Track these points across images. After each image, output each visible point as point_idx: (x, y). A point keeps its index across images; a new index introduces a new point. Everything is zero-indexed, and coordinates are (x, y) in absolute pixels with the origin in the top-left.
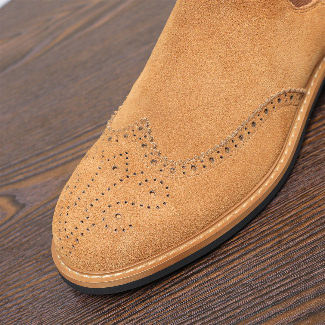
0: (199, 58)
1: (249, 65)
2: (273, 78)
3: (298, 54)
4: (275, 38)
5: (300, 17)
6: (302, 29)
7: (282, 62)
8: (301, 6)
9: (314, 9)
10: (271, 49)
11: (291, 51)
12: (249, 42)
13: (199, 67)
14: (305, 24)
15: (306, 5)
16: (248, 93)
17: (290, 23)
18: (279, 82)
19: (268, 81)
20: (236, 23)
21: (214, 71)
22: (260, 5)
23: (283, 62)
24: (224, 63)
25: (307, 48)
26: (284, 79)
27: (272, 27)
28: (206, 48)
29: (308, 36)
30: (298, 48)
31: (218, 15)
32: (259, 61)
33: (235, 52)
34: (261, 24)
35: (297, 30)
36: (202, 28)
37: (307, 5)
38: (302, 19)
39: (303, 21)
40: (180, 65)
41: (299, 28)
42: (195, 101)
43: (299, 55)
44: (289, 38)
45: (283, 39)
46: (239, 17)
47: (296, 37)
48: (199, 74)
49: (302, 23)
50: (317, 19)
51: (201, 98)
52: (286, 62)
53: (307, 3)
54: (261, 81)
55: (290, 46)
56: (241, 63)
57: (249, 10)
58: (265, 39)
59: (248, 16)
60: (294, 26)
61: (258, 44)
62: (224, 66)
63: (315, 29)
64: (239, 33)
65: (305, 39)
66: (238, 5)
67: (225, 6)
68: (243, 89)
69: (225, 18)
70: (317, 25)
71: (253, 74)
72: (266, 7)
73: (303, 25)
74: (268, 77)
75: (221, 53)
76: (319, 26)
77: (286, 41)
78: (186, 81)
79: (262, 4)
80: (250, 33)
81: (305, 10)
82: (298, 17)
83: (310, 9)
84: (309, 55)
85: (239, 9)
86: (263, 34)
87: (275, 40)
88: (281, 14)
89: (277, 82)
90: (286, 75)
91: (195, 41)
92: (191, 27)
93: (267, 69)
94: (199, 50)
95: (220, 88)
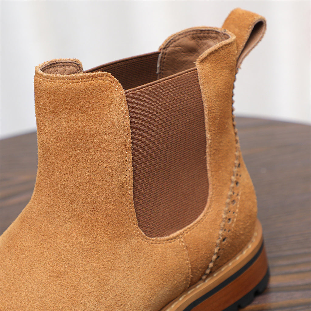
0: (27, 259)
1: (77, 280)
2: (100, 301)
3: (137, 284)
4: (113, 261)
5: (150, 248)
6: (149, 260)
7: (115, 288)
8: (155, 236)
9: (169, 244)
10: (106, 271)
11: (130, 279)
12: (83, 258)
13: (24, 267)
14: (154, 255)
15: (160, 238)
16: (68, 309)
17: (135, 250)
18: (107, 307)
19: (93, 303)
20: (73, 235)
21: (38, 276)
22: (104, 224)
23: (117, 288)
24: (50, 271)
25: (150, 281)
26: (114, 305)
27: (112, 249)
28: (37, 251)
29: (155, 269)
30: (140, 278)
31: (57, 222)
32: (89, 279)
33: (64, 262)
34: (100, 242)
35: (142, 259)
36: (39, 230)
37: (162, 238)
38: (151, 250)
39: (152, 252)
40: (7, 261)
41: (145, 258)
42: (8, 301)
43: (139, 285)
44: (131, 265)
45: (123, 265)
46: (77, 229)
47: (139, 267)
48: (22, 275)
49: (151, 255)
50: (170, 255)
51: (16, 300)
52: (120, 288)
53: (162, 236)
54: (86, 300)
55: (130, 273)
56: (68, 275)
57: (91, 226)
58: (101, 259)
59: (87, 231)
60: (139, 254)
61: (91, 261)
62: (49, 274)
63: (165, 264)
64: (73, 245)
65: (150, 271)
66: (79, 218)
67: (66, 215)
68: (62, 303)
69: (63, 227)
70: (169, 261)
71: (79, 290)
72: (109, 227)
73: (151, 256)
74: (96, 298)
75: (51, 260)
76: (171, 263)
77: (126, 267)
78: (7, 278)
79: (105, 224)
80: (86, 248)
81: (158, 242)
82: (147, 247)
83: (164, 242)
84: (152, 289)
85: (80, 222)
86: (99, 253)
87: (113, 263)
88: (126, 238)
89: (104, 307)
90: (118, 302)
91: (28, 241)
92: (28, 226)
93: (96, 289)
94: (30, 251)
95: (39, 295)
